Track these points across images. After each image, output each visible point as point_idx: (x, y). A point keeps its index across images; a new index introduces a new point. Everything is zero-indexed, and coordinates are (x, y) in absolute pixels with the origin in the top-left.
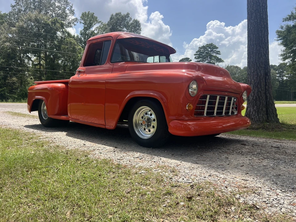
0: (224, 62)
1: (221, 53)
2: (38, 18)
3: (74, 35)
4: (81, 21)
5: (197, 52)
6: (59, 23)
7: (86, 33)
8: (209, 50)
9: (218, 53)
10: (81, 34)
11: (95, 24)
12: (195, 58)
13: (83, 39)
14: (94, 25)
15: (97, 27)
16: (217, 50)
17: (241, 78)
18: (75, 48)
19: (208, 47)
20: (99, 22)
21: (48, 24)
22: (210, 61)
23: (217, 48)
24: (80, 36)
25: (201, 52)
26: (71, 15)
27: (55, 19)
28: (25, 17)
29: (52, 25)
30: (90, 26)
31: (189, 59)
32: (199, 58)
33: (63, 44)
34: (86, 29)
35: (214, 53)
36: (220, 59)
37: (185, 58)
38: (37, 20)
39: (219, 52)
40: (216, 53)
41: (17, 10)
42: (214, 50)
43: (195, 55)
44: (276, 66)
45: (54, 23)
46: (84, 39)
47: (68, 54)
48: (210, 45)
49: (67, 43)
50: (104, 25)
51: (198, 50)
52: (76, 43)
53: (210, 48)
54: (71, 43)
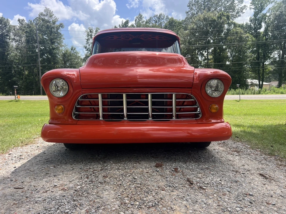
2: (206, 17)
3: (243, 23)
4: (252, 7)
6: (225, 16)
7: (256, 18)
10: (251, 21)
11: (267, 5)
13: (252, 25)
14: (266, 7)
15: (270, 8)
18: (242, 37)
20: (272, 2)
21: (215, 20)
24: (249, 23)
26: (240, 3)
27: (221, 13)
28: (196, 19)
29: (218, 20)
30: (262, 9)
33: (229, 36)
34: (256, 14)
38: (205, 19)
41: (190, 15)
45: (219, 17)
46: (254, 26)
47: (234, 45)
49: (233, 34)
50: (278, 4)
52: (242, 32)
54: (237, 33)
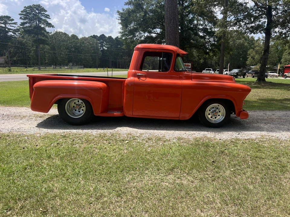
0: (54, 27)
1: (50, 18)
5: (22, 12)
8: (37, 12)
9: (47, 16)
12: (21, 18)
16: (45, 13)
17: (70, 46)
19: (35, 8)
22: (38, 24)
23: (46, 11)
25: (28, 13)
31: (10, 17)
32: (25, 19)
35: (43, 16)
36: (50, 24)
37: (4, 16)
39: (49, 15)
40: (45, 16)
42: (42, 12)
43: (20, 14)
44: (98, 36)
48: (37, 5)
51: (24, 10)
53: (38, 9)
